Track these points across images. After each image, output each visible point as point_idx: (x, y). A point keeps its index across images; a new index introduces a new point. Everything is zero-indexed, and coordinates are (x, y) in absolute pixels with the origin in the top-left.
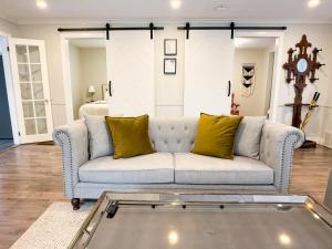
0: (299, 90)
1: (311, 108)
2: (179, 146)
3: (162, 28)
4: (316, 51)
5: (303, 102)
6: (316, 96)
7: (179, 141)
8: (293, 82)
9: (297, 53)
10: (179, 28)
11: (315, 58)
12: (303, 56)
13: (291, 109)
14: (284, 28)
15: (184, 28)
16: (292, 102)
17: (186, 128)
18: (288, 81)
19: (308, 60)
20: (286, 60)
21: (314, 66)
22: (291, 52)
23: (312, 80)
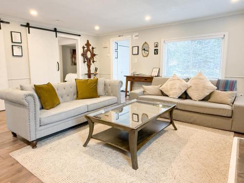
0: (89, 66)
1: (95, 75)
2: (68, 98)
3: (8, 23)
4: (93, 48)
5: (92, 72)
6: (96, 69)
7: (68, 95)
8: (86, 63)
9: (86, 48)
10: (22, 25)
11: (93, 52)
12: (88, 50)
13: (87, 75)
14: (80, 35)
15: (26, 26)
16: (87, 73)
17: (71, 87)
18: (84, 62)
19: (90, 52)
20: (82, 52)
21: (93, 55)
22: (84, 48)
23: (93, 62)
